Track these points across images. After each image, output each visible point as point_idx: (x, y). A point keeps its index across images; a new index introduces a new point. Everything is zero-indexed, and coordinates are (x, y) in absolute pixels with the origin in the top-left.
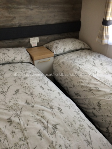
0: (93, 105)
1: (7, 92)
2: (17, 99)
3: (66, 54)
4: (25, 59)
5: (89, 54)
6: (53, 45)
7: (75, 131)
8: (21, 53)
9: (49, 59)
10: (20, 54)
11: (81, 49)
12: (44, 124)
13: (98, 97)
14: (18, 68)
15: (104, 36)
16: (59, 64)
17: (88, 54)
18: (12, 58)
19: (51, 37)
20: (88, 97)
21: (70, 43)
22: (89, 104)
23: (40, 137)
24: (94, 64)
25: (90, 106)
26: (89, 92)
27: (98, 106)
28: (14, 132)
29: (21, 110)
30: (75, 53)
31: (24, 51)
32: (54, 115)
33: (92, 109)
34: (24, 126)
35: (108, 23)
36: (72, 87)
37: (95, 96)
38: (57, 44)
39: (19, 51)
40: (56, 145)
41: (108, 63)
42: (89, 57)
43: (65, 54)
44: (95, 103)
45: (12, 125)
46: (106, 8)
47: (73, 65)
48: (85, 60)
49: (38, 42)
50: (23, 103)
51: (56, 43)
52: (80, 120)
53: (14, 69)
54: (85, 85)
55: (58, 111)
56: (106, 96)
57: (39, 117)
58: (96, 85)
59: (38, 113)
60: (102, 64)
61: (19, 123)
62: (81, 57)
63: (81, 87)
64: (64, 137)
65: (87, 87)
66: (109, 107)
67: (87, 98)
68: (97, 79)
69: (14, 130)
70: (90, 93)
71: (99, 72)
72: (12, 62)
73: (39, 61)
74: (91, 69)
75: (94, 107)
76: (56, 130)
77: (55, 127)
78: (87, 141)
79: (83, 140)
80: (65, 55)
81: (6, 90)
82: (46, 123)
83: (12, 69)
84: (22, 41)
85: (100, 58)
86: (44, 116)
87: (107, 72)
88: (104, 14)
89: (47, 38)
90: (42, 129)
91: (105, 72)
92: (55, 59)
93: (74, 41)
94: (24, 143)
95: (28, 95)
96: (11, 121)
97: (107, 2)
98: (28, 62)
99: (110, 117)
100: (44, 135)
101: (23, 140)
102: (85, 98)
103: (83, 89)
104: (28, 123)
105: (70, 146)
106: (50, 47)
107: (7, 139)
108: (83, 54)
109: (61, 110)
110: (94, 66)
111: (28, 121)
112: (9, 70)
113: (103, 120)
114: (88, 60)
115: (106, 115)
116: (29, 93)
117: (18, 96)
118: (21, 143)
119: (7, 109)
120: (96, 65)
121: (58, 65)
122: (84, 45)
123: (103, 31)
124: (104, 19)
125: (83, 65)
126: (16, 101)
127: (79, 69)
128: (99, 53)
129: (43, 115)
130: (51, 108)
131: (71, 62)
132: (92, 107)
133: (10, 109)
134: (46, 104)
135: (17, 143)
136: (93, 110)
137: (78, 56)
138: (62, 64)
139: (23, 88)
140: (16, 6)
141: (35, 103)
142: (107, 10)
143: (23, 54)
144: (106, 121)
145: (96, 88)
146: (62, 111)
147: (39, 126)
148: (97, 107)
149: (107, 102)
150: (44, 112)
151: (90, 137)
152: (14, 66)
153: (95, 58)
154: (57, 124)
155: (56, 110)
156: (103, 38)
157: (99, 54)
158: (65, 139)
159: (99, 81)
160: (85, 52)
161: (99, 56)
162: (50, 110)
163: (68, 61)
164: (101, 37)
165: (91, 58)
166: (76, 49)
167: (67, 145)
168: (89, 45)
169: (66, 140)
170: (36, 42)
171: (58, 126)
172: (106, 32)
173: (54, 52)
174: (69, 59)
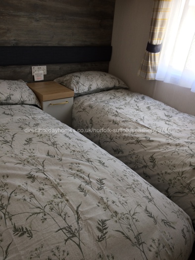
0: (143, 161)
1: (13, 142)
2: (32, 150)
3: (93, 94)
4: (27, 99)
5: (128, 95)
6: (72, 80)
7: (129, 187)
8: (20, 88)
9: (66, 100)
10: (19, 90)
11: (115, 88)
12: (84, 179)
13: (150, 149)
14: (18, 111)
15: (149, 67)
16: (82, 108)
17: (126, 94)
18: (6, 95)
19: (66, 67)
20: (136, 152)
21: (98, 77)
22: (137, 161)
23: (83, 193)
24: (137, 108)
25: (139, 164)
26: (136, 144)
27: (151, 162)
28: (43, 189)
29: (43, 164)
30: (106, 93)
31: (24, 86)
32: (95, 169)
33: (142, 167)
34: (56, 181)
35: (155, 48)
36: (109, 140)
37: (146, 149)
38: (78, 78)
39: (16, 85)
40: (108, 201)
41: (157, 107)
42: (128, 99)
43: (90, 94)
44: (147, 158)
45: (36, 181)
46: (152, 27)
47: (107, 109)
48: (124, 102)
49: (46, 73)
50: (44, 156)
51: (76, 76)
52: (132, 175)
53: (12, 112)
54: (129, 136)
55: (99, 164)
56: (161, 147)
57: (74, 172)
58: (145, 133)
59: (70, 167)
60: (149, 108)
61: (46, 178)
62: (116, 99)
63: (124, 139)
64: (116, 194)
65: (132, 137)
66: (167, 162)
67: (134, 154)
68: (145, 127)
69: (42, 186)
70: (138, 145)
71: (146, 117)
72: (5, 102)
73: (50, 102)
74: (135, 113)
75: (145, 164)
76: (102, 185)
77: (100, 181)
78: (147, 197)
79: (142, 196)
80: (90, 96)
81: (11, 140)
82: (87, 178)
83: (8, 112)
84: (18, 69)
85: (144, 101)
86: (81, 170)
87: (157, 119)
88: (150, 36)
89: (60, 69)
90: (83, 184)
91: (155, 118)
92: (76, 102)
93: (104, 75)
94: (62, 200)
95: (49, 145)
96: (33, 176)
97: (154, 18)
98: (33, 103)
99: (170, 174)
100: (88, 191)
101: (59, 198)
102: (130, 153)
103: (127, 142)
104: (60, 178)
105: (126, 202)
106: (65, 82)
107: (34, 197)
108: (118, 94)
109: (104, 163)
110: (138, 110)
111: (60, 176)
112: (4, 113)
113: (160, 180)
114: (128, 103)
115: (163, 172)
116: (49, 143)
117: (32, 146)
118: (57, 200)
119: (20, 163)
120: (141, 109)
121: (81, 110)
122: (119, 81)
123: (148, 60)
124: (149, 42)
125: (122, 109)
126: (32, 152)
127: (117, 114)
128: (141, 93)
129: (80, 168)
130: (88, 160)
131: (102, 104)
132: (142, 165)
133: (26, 162)
134: (79, 157)
135: (52, 201)
136: (144, 169)
137: (112, 97)
138: (88, 108)
139: (38, 136)
140: (12, 12)
141: (63, 155)
142: (154, 30)
143: (24, 90)
144: (165, 181)
145: (146, 137)
146: (105, 165)
147: (78, 181)
148: (150, 164)
149: (164, 155)
150: (80, 166)
151: (150, 194)
152: (10, 108)
153: (138, 101)
154: (103, 179)
155: (97, 164)
156: (149, 71)
157: (143, 95)
158: (117, 195)
159: (149, 128)
160: (122, 92)
161: (143, 97)
162: (87, 163)
163: (98, 103)
164: (146, 69)
165: (132, 99)
166: (108, 88)
167: (122, 202)
168: (126, 83)
169: (119, 197)
170: (42, 74)
171: (104, 181)
172: (153, 62)
173: (75, 90)
174: (99, 101)
